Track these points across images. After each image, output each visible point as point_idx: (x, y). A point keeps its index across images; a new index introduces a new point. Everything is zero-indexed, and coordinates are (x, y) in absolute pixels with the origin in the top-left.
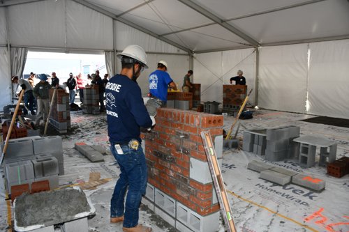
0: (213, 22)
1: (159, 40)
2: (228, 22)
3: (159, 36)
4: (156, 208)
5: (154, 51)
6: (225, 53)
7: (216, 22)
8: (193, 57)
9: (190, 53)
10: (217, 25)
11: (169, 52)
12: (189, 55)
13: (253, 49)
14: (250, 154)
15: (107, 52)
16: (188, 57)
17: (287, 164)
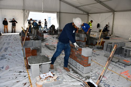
0: (97, 2)
1: (76, 9)
2: (103, 2)
3: (77, 7)
4: (71, 65)
5: (74, 13)
6: (101, 14)
7: (98, 2)
8: (89, 15)
9: (88, 14)
10: (98, 3)
11: (80, 13)
12: (87, 14)
13: (112, 13)
14: (106, 51)
15: (57, 12)
16: (87, 15)
17: (119, 56)
